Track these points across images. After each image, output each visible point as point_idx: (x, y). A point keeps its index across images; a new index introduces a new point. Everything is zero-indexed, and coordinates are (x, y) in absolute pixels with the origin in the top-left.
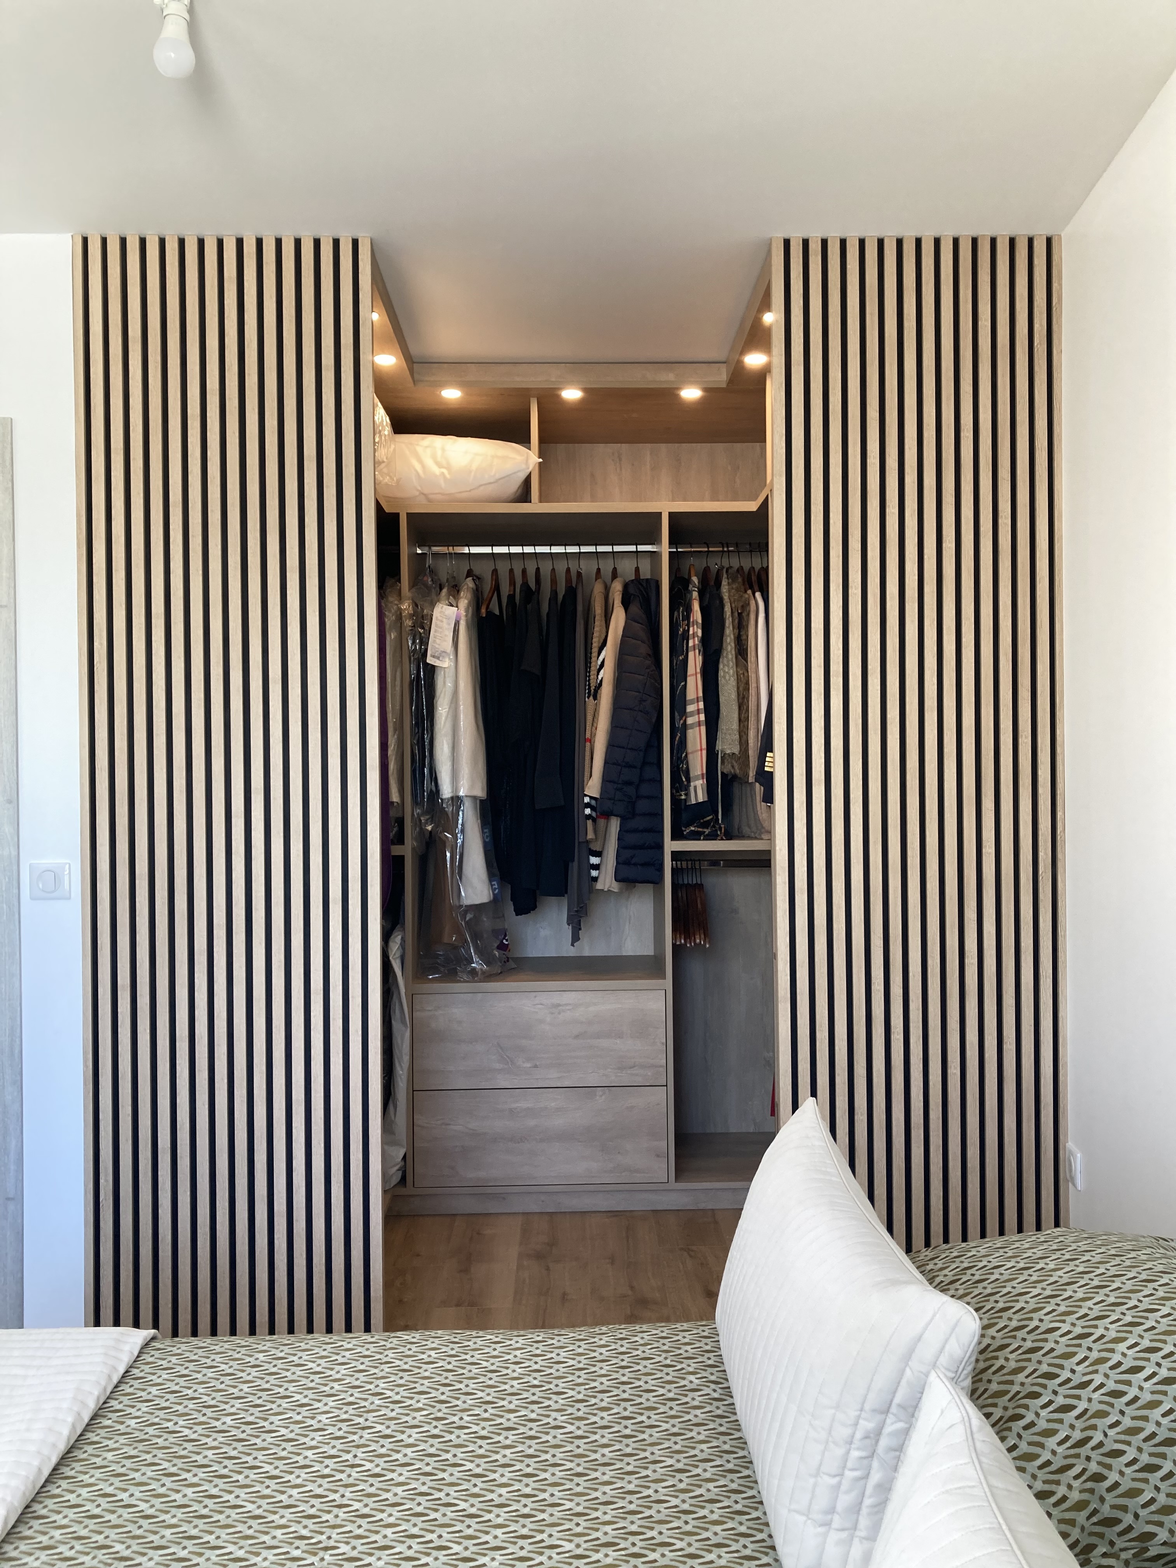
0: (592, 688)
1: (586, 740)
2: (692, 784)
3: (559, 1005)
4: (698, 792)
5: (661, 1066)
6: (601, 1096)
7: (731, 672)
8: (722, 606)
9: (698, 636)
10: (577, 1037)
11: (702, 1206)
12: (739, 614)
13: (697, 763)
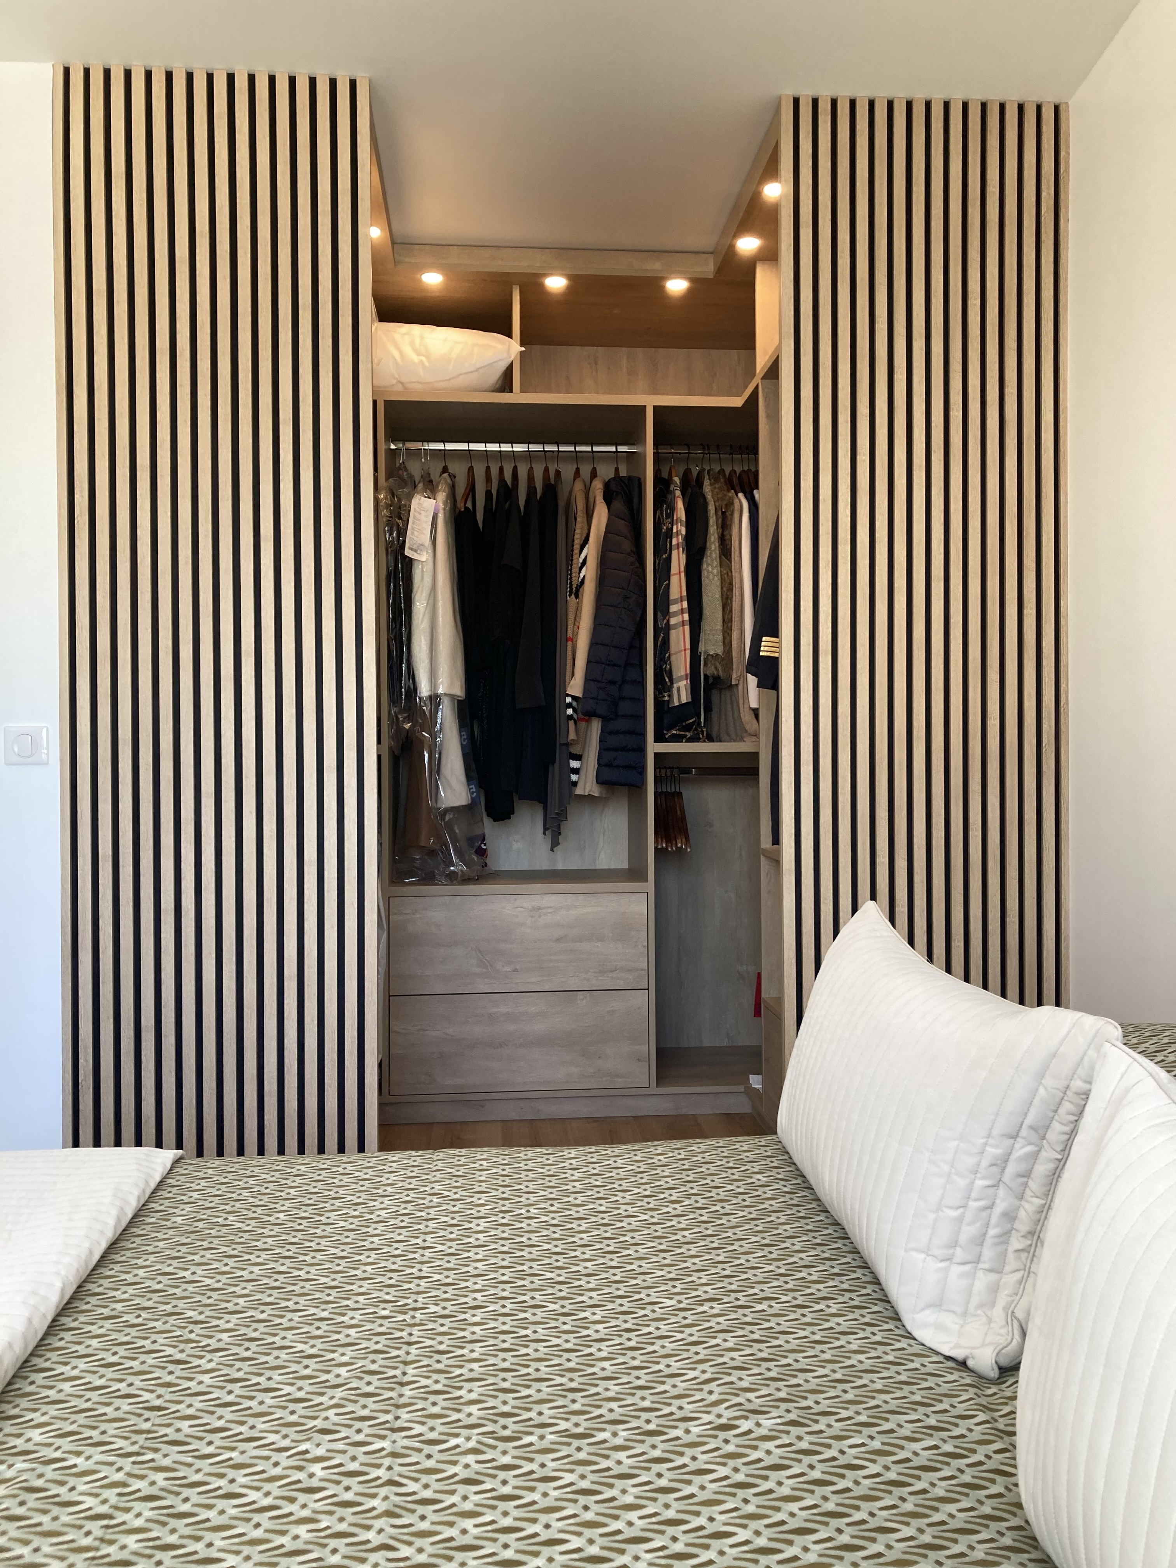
0: (574, 586)
1: (567, 639)
2: (675, 685)
3: (539, 908)
4: (681, 693)
5: (642, 970)
6: (583, 1000)
7: (715, 571)
8: (706, 504)
9: (681, 535)
10: (558, 940)
11: (683, 1111)
12: (723, 513)
13: (681, 664)
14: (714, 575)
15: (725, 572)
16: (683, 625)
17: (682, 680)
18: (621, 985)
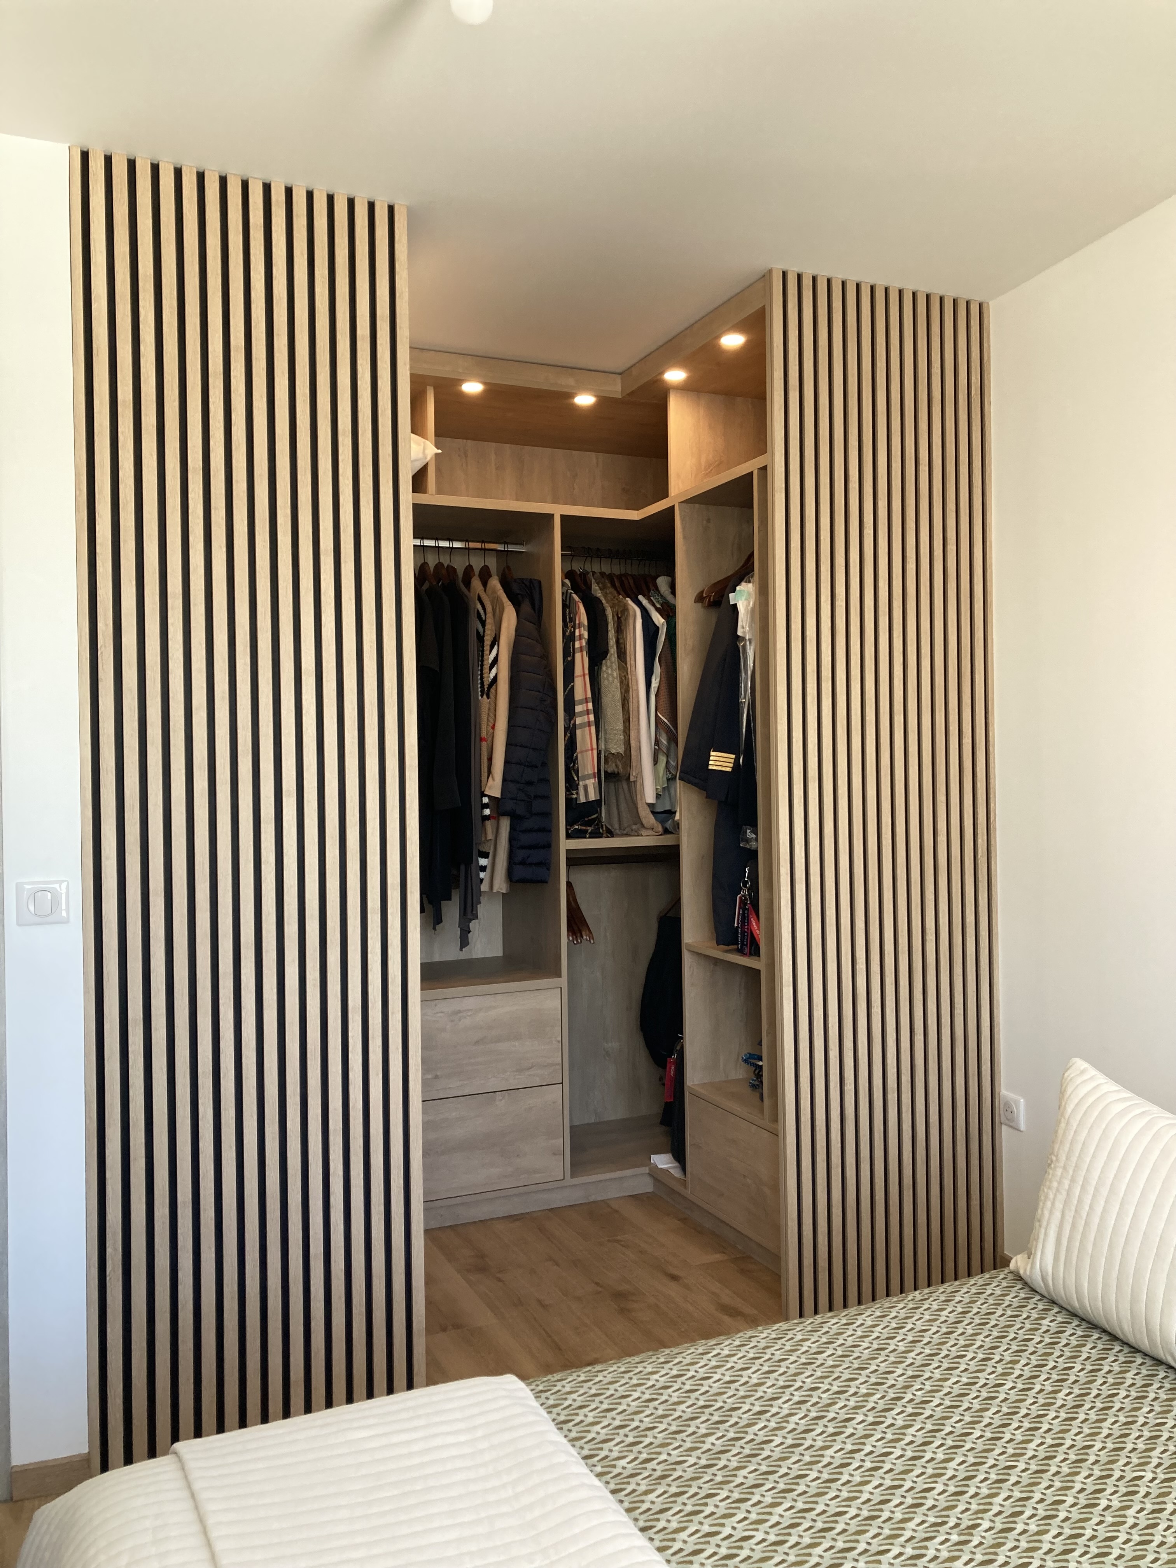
0: (486, 687)
1: (481, 740)
2: (581, 783)
3: (460, 1012)
4: (589, 790)
5: (557, 1064)
7: (615, 674)
9: (584, 638)
10: (477, 1042)
11: (595, 1199)
12: (619, 618)
13: (588, 763)
14: (614, 678)
15: (623, 674)
16: (589, 726)
17: (589, 778)
18: (539, 1081)
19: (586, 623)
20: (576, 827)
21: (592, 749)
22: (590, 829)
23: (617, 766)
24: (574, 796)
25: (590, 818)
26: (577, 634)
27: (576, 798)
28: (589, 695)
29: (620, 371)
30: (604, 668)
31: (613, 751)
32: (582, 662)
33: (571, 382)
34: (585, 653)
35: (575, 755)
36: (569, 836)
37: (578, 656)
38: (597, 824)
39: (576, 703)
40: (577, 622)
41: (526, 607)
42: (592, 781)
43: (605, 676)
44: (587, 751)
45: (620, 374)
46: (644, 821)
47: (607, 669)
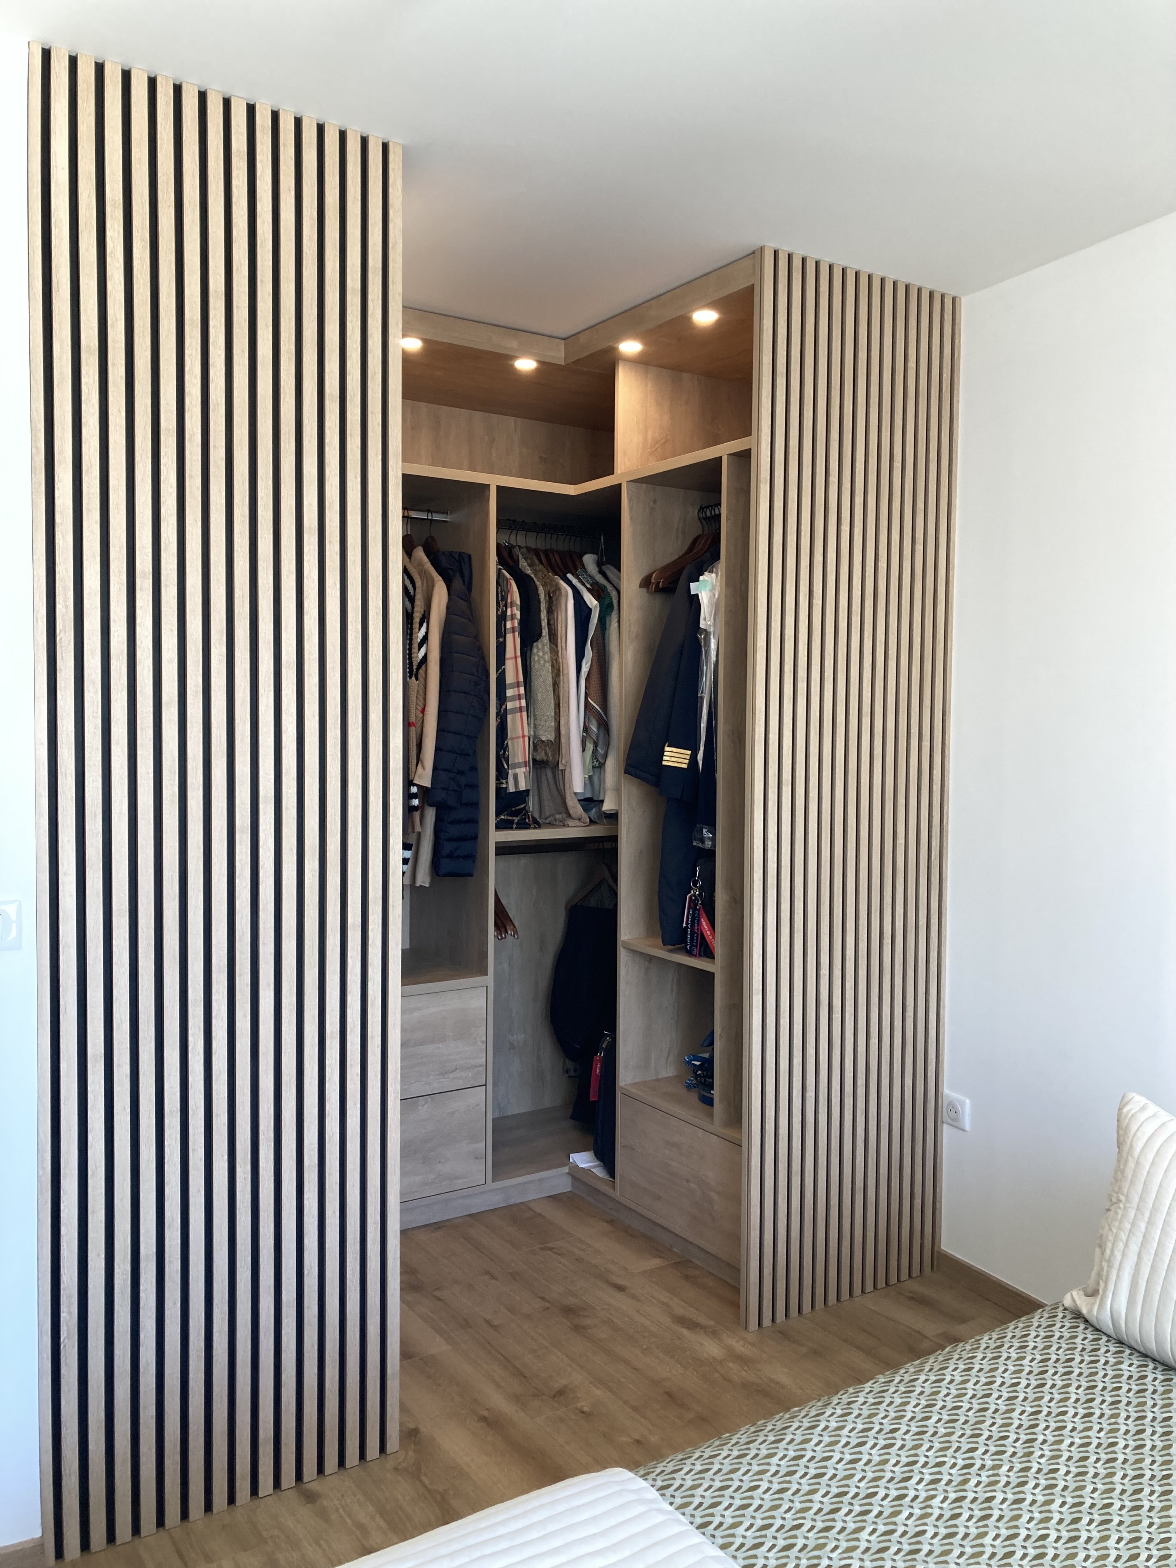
0: (415, 667)
1: (410, 724)
2: (513, 772)
4: (519, 780)
5: (481, 1066)
6: (424, 1105)
7: (545, 658)
9: (517, 619)
13: (520, 752)
14: (545, 661)
15: (554, 658)
16: (521, 711)
17: (520, 767)
18: (460, 1084)
19: (519, 603)
20: (503, 817)
21: (523, 737)
22: (516, 819)
23: (546, 754)
24: (504, 786)
25: (517, 808)
26: (509, 613)
27: (506, 788)
28: (521, 679)
29: (564, 336)
30: (535, 650)
31: (544, 739)
32: (513, 643)
33: (514, 344)
34: (517, 634)
35: (506, 742)
36: (498, 827)
37: (509, 637)
38: (524, 815)
39: (507, 687)
40: (509, 601)
41: (457, 583)
42: (523, 769)
43: (536, 658)
44: (518, 738)
45: (564, 339)
46: (571, 812)
47: (538, 651)
